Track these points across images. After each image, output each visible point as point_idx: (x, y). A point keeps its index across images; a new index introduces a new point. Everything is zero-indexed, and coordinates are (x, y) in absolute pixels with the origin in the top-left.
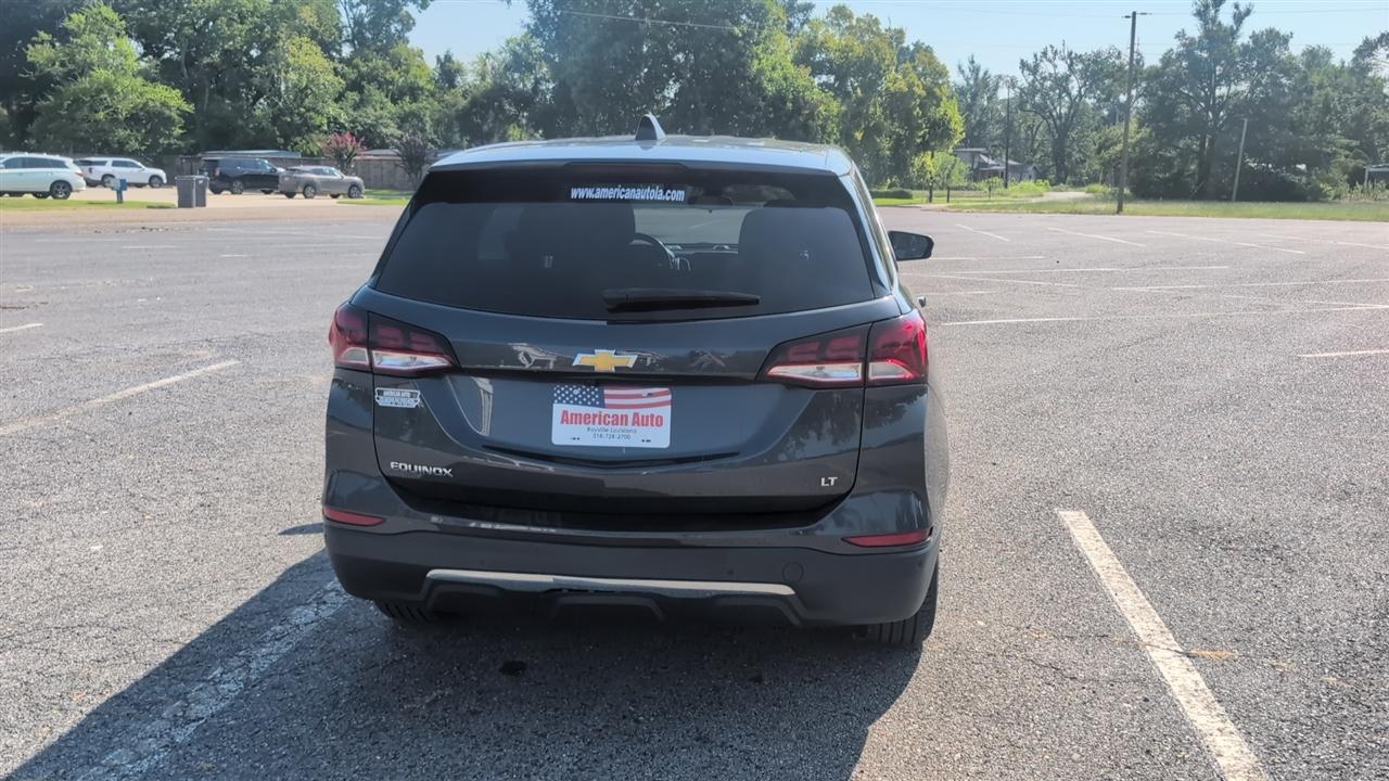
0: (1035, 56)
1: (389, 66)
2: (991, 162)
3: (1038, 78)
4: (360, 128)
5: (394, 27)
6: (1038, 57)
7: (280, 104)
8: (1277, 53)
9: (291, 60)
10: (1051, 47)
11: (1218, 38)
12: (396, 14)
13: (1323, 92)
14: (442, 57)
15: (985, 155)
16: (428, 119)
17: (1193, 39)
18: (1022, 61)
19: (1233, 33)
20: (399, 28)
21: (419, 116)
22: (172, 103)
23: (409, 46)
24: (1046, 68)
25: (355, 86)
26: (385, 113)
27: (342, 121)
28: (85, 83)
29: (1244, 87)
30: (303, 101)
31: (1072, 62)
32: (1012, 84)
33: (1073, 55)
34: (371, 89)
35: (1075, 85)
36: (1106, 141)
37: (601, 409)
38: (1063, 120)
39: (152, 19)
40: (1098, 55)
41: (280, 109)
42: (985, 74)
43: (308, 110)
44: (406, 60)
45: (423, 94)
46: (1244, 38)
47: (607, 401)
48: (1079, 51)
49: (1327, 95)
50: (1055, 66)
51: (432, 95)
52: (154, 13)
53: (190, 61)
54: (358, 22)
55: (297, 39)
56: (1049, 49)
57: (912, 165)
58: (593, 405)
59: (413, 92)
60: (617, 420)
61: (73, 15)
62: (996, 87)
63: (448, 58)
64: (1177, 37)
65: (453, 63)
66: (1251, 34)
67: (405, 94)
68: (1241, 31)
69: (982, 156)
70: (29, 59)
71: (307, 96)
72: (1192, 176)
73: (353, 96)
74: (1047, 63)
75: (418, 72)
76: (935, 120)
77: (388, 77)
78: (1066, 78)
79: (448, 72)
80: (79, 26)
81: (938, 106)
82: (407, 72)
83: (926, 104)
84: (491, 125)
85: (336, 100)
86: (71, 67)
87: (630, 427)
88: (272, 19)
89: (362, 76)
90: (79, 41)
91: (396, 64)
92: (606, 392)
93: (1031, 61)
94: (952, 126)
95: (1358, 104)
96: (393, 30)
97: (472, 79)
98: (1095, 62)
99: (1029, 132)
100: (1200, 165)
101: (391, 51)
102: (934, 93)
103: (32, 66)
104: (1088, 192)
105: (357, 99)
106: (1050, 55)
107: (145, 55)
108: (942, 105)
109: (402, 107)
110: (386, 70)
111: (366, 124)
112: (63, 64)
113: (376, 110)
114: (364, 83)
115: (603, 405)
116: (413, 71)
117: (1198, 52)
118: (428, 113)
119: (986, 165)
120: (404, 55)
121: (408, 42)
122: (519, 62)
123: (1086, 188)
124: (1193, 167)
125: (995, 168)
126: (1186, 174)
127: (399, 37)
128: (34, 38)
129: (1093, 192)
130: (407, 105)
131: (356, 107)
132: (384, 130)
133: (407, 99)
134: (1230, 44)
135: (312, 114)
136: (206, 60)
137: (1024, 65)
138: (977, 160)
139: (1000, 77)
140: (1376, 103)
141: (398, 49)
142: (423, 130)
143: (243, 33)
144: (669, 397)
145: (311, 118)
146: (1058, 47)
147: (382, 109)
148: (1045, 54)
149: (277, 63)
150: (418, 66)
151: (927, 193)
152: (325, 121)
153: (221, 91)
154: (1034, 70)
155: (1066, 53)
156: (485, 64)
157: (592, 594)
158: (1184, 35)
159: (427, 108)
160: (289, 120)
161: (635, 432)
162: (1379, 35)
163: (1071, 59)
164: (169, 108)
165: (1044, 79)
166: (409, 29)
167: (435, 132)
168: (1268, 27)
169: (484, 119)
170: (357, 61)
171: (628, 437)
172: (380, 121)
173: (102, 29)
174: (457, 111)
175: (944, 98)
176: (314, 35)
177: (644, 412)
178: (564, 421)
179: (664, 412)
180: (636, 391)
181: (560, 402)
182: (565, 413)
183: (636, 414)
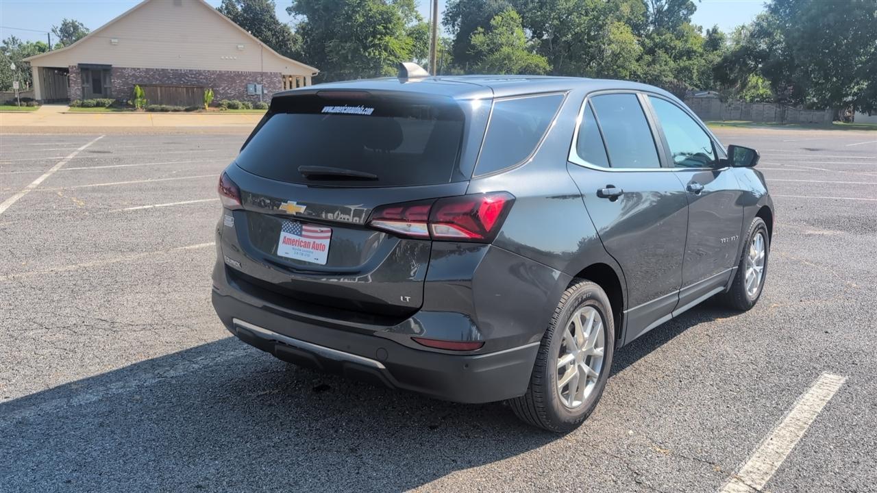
1: (674, 38)
4: (649, 78)
5: (683, 12)
7: (603, 64)
9: (612, 37)
12: (685, 4)
14: (711, 30)
16: (695, 71)
20: (685, 13)
21: (689, 70)
22: (541, 65)
23: (690, 24)
25: (651, 51)
26: (667, 68)
27: (639, 73)
28: (497, 55)
30: (617, 61)
34: (660, 52)
37: (300, 237)
39: (537, 17)
41: (602, 67)
43: (619, 68)
44: (687, 33)
45: (695, 55)
51: (702, 55)
52: (539, 13)
53: (555, 40)
54: (659, 11)
55: (616, 24)
58: (297, 234)
59: (689, 53)
60: (307, 245)
61: (496, 17)
63: (715, 31)
65: (718, 33)
67: (684, 55)
70: (472, 43)
71: (619, 58)
73: (648, 58)
75: (695, 41)
77: (672, 44)
79: (714, 40)
80: (498, 23)
82: (686, 41)
84: (736, 75)
85: (637, 61)
86: (492, 46)
87: (310, 250)
88: (605, 12)
89: (656, 45)
90: (497, 31)
91: (680, 36)
92: (304, 227)
96: (681, 15)
97: (729, 44)
101: (678, 28)
103: (474, 47)
105: (650, 60)
107: (533, 37)
109: (679, 65)
110: (671, 40)
111: (653, 75)
112: (488, 45)
113: (661, 66)
114: (656, 49)
115: (301, 235)
116: (691, 40)
118: (696, 67)
120: (687, 29)
121: (690, 21)
122: (761, 31)
127: (685, 19)
128: (476, 31)
130: (683, 63)
131: (649, 65)
132: (665, 79)
133: (685, 58)
135: (621, 69)
136: (564, 39)
141: (683, 27)
142: (691, 79)
143: (586, 22)
144: (330, 234)
145: (620, 72)
147: (665, 65)
149: (603, 39)
150: (695, 37)
152: (628, 74)
153: (570, 57)
156: (741, 33)
157: (287, 346)
159: (696, 64)
160: (606, 73)
161: (312, 253)
164: (539, 68)
166: (692, 13)
167: (699, 80)
169: (732, 70)
170: (654, 35)
171: (309, 256)
172: (663, 73)
173: (509, 24)
174: (713, 65)
176: (628, 21)
177: (318, 241)
178: (284, 242)
179: (327, 242)
180: (317, 229)
181: (284, 231)
182: (285, 237)
183: (314, 242)
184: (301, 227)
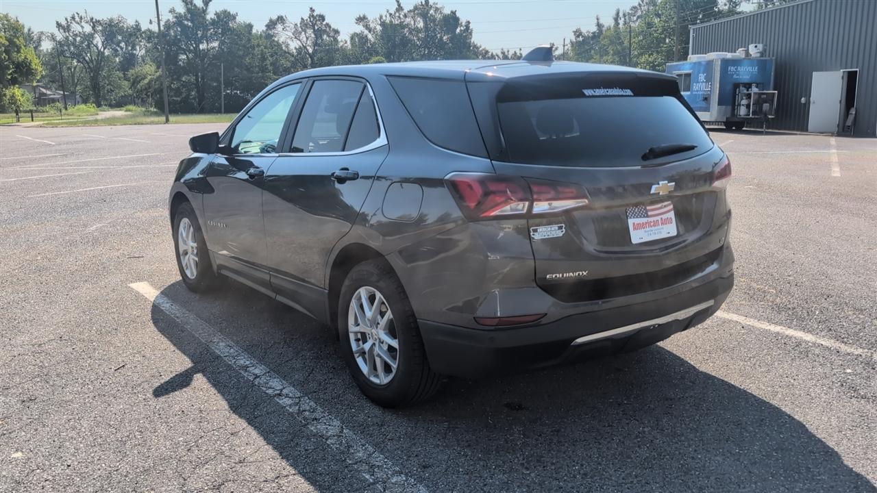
0: (66, 19)
2: (48, 92)
3: (71, 34)
6: (69, 20)
8: (231, 25)
10: (78, 14)
11: (196, 14)
13: (260, 49)
15: (43, 87)
17: (180, 14)
18: (57, 22)
19: (204, 11)
24: (76, 28)
29: (216, 44)
31: (94, 25)
32: (53, 38)
33: (94, 20)
35: (98, 40)
36: (137, 77)
37: (647, 219)
38: (95, 63)
40: (111, 20)
42: (29, 30)
46: (210, 15)
47: (650, 213)
48: (98, 17)
49: (262, 50)
50: (82, 27)
56: (76, 15)
57: (5, 95)
58: (644, 217)
60: (656, 224)
62: (40, 40)
64: (170, 12)
66: (215, 12)
68: (208, 10)
69: (41, 89)
72: (194, 99)
74: (77, 25)
76: (18, 62)
78: (91, 36)
81: (18, 51)
83: (10, 50)
87: (660, 227)
92: (648, 208)
93: (64, 23)
94: (33, 66)
95: (272, 56)
98: (110, 25)
99: (70, 71)
100: (198, 92)
102: (15, 42)
104: (126, 111)
106: (77, 19)
108: (22, 51)
115: (648, 216)
117: (186, 22)
119: (45, 95)
123: (124, 109)
124: (193, 93)
125: (52, 96)
126: (191, 97)
129: (129, 111)
134: (204, 18)
137: (59, 25)
138: (37, 91)
139: (42, 33)
140: (281, 55)
144: (671, 207)
146: (83, 14)
148: (73, 18)
151: (30, 114)
154: (67, 29)
155: (89, 19)
158: (174, 11)
161: (663, 229)
162: (277, 17)
163: (93, 23)
165: (76, 35)
168: (223, 9)
171: (661, 233)
175: (23, 47)
177: (664, 216)
178: (635, 229)
179: (672, 215)
180: (659, 205)
181: (630, 218)
182: (634, 224)
183: (662, 219)
184: (645, 209)
